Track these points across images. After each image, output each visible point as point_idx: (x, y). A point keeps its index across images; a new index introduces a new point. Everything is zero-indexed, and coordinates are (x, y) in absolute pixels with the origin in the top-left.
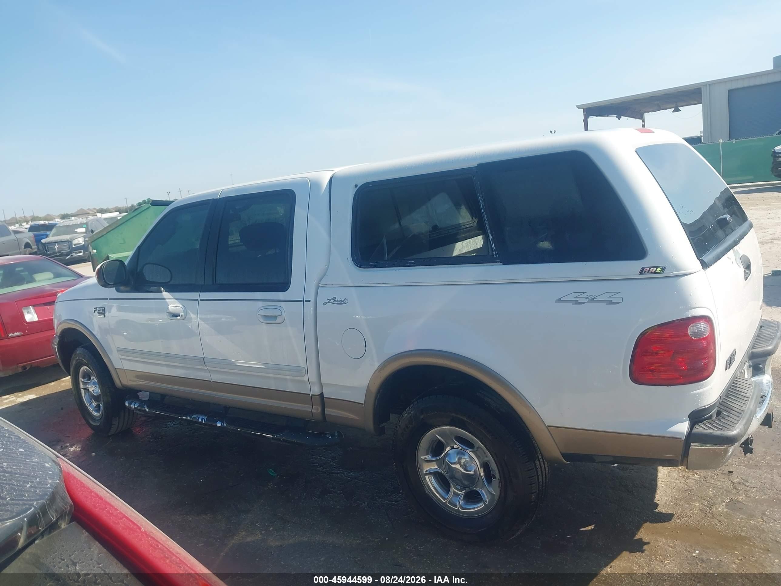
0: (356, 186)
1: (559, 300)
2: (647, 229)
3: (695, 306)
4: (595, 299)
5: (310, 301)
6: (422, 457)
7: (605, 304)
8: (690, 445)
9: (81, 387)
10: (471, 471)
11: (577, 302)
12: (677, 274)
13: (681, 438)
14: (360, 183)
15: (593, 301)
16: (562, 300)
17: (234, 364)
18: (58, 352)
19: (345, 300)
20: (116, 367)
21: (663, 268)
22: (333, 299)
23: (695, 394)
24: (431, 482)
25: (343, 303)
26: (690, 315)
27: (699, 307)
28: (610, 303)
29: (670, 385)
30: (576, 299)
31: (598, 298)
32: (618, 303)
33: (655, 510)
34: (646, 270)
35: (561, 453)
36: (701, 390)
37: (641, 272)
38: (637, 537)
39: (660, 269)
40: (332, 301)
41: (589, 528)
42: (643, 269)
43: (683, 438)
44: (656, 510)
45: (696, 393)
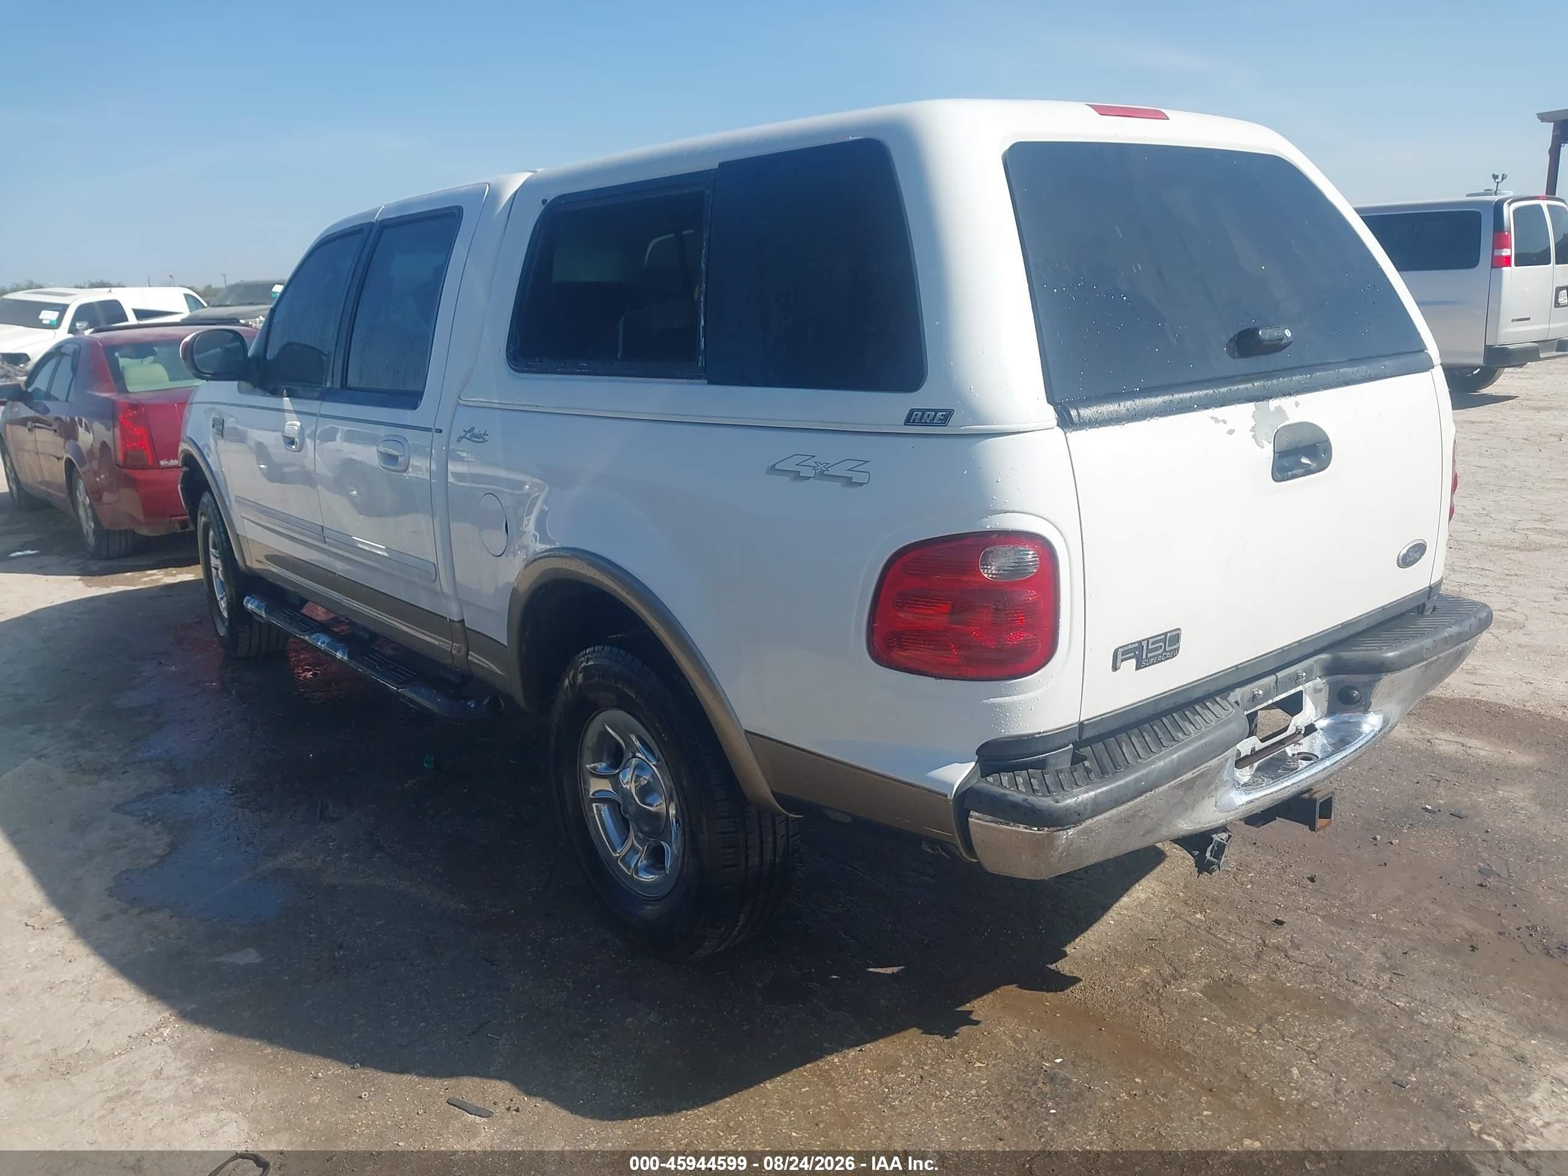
0: (544, 201)
1: (773, 469)
2: (937, 323)
3: (1004, 507)
4: (826, 473)
5: (441, 431)
6: (587, 766)
7: (840, 484)
8: (968, 815)
9: (212, 565)
10: (651, 805)
11: (797, 476)
12: (973, 429)
13: (946, 796)
14: (551, 195)
15: (822, 475)
16: (776, 467)
17: (353, 547)
18: (183, 495)
19: (485, 434)
20: (239, 533)
21: (948, 415)
22: (469, 431)
23: (994, 706)
24: (601, 815)
25: (481, 440)
26: (988, 527)
27: (1014, 512)
28: (849, 482)
29: (941, 678)
30: (797, 469)
31: (832, 471)
32: (861, 484)
33: (1052, 964)
34: (917, 415)
35: (772, 791)
36: (1007, 698)
37: (909, 421)
38: (967, 1007)
39: (942, 415)
40: (468, 435)
41: (889, 971)
42: (912, 411)
43: (951, 797)
44: (1052, 967)
45: (994, 704)
